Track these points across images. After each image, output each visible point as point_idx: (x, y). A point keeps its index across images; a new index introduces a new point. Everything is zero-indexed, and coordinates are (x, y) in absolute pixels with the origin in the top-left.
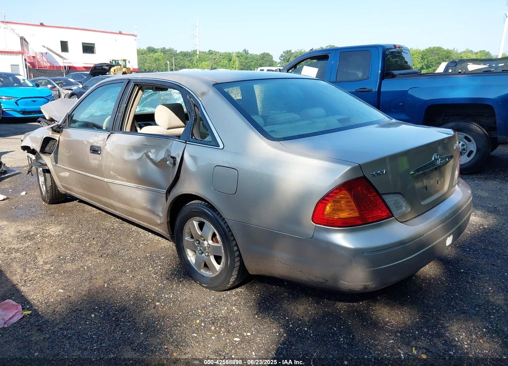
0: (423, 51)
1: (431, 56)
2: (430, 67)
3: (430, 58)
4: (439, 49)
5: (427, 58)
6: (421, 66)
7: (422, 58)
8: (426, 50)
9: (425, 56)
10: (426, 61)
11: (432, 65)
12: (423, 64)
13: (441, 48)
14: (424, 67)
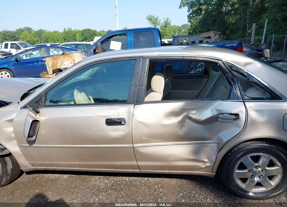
0: (82, 31)
1: (86, 34)
2: (87, 39)
3: (86, 35)
4: (89, 30)
5: (84, 35)
6: (82, 39)
7: (82, 35)
8: (83, 30)
9: (83, 34)
10: (84, 36)
11: (88, 38)
12: (83, 38)
13: (90, 29)
14: (84, 39)
